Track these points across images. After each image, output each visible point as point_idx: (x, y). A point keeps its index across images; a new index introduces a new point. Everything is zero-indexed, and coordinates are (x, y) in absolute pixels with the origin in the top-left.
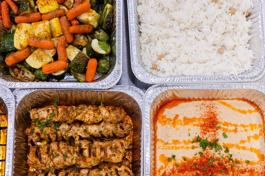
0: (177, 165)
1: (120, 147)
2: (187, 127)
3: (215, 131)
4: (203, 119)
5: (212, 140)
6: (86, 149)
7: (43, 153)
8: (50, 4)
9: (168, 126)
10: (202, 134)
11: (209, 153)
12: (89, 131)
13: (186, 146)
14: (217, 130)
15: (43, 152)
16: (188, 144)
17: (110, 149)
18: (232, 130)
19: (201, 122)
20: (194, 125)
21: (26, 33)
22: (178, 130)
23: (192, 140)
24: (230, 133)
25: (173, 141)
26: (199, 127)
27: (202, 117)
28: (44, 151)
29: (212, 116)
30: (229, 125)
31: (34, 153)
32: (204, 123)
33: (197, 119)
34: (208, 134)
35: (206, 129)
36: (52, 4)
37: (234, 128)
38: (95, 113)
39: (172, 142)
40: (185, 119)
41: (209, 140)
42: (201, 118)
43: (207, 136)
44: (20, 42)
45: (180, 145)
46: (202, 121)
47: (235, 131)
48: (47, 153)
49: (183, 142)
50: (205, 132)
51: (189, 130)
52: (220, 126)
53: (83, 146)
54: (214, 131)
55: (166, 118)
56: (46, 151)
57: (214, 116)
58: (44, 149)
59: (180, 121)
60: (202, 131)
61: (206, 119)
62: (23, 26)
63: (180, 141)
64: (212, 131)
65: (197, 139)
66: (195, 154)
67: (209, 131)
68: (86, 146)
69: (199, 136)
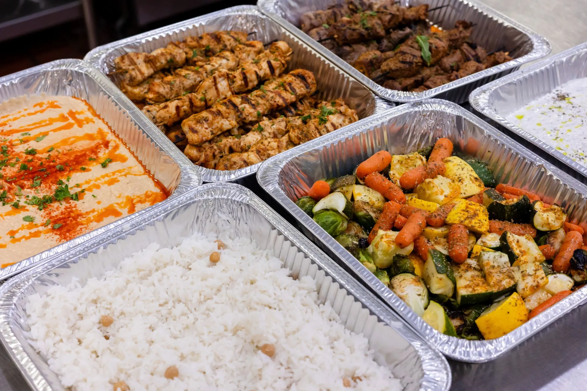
1: (194, 126)
2: (105, 205)
3: (51, 218)
4: (82, 224)
5: (50, 205)
7: (295, 80)
9: (138, 193)
10: (73, 204)
11: (47, 189)
13: (93, 183)
14: (47, 220)
16: (89, 187)
17: (206, 118)
18: (20, 231)
19: (83, 219)
20: (93, 211)
21: (459, 177)
22: (118, 195)
23: (86, 192)
24: (21, 227)
25: (118, 181)
26: (83, 211)
27: (85, 226)
28: (296, 83)
29: (67, 234)
30: (28, 235)
31: (306, 76)
32: (78, 220)
33: (93, 220)
34: (62, 210)
35: (69, 214)
37: (17, 236)
39: (119, 178)
40: (117, 214)
41: (56, 204)
42: (87, 224)
43: (63, 207)
44: (454, 163)
45: (103, 180)
46: (84, 221)
47: (12, 233)
48: (290, 84)
49: (101, 185)
50: (68, 210)
51: (99, 203)
52: (45, 227)
53: (247, 106)
54: (53, 217)
55: (149, 201)
56: (293, 85)
58: (297, 86)
59: (122, 208)
60: (74, 209)
61: (78, 225)
62: (474, 185)
63: (106, 185)
64: (56, 216)
65: (77, 197)
66: (70, 180)
67: (62, 213)
68: (245, 107)
69: (76, 202)
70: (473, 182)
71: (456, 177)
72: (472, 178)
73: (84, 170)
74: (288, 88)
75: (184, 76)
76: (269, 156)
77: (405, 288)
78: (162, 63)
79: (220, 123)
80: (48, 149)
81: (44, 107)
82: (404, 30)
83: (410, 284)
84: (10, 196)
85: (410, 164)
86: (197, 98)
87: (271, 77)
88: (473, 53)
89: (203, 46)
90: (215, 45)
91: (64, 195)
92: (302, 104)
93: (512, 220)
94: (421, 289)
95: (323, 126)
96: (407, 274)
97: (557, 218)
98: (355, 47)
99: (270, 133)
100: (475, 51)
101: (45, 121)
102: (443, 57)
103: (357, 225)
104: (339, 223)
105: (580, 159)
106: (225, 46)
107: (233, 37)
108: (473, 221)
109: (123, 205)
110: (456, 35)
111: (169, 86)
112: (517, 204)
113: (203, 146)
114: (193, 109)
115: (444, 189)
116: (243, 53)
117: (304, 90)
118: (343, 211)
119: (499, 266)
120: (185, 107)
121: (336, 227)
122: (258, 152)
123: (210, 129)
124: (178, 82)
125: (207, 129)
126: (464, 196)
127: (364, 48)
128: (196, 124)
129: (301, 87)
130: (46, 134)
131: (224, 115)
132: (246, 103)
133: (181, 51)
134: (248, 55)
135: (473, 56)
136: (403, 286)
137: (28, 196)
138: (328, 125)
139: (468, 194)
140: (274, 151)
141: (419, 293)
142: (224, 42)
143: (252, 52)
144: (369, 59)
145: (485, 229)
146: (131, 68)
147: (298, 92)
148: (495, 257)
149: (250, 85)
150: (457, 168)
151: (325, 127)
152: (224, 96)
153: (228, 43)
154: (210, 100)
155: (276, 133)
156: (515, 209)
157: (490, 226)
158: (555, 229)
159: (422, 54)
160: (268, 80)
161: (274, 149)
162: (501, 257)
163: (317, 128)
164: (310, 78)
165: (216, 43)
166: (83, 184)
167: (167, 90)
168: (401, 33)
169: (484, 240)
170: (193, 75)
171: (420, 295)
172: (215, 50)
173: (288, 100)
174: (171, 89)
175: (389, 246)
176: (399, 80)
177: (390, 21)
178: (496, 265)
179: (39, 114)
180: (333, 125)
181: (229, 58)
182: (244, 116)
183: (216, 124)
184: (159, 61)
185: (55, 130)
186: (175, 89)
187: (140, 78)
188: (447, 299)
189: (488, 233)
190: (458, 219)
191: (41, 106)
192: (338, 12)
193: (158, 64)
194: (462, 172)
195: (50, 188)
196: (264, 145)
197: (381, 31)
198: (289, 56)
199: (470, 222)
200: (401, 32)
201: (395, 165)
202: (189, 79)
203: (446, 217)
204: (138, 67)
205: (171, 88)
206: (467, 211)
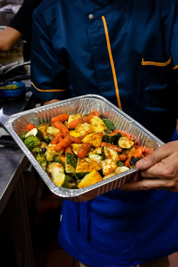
70: (102, 127)
71: (95, 124)
77: (54, 169)
83: (57, 167)
85: (76, 118)
93: (112, 143)
94: (61, 170)
96: (56, 163)
103: (44, 143)
104: (35, 142)
108: (94, 141)
112: (115, 136)
115: (86, 128)
118: (36, 136)
136: (53, 168)
141: (60, 171)
145: (98, 146)
148: (95, 157)
150: (95, 120)
156: (113, 138)
157: (101, 144)
162: (97, 157)
171: (60, 172)
175: (51, 151)
178: (95, 160)
188: (74, 175)
189: (99, 148)
190: (87, 140)
199: (92, 142)
201: (70, 119)
203: (82, 140)
206: (92, 137)
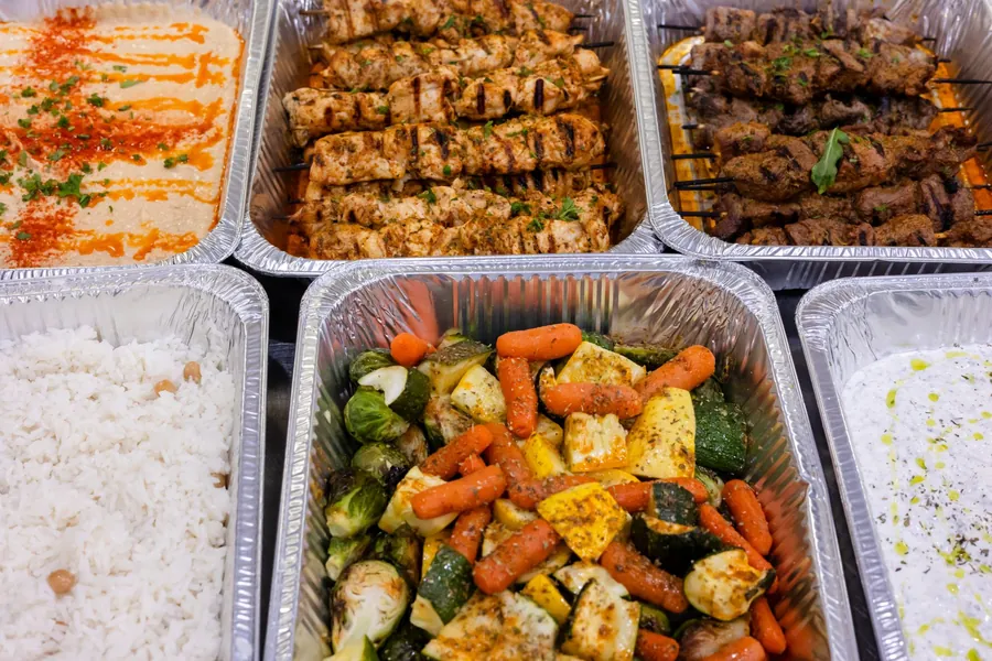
0: (166, 148)
1: (324, 153)
2: (113, 230)
3: (28, 219)
4: (57, 248)
5: (44, 199)
6: (426, 143)
7: (554, 133)
8: (571, 504)
9: (173, 232)
10: (72, 211)
11: (62, 170)
12: (420, 202)
13: (128, 186)
14: (21, 222)
15: (554, 136)
16: (119, 191)
17: (354, 145)
19: (66, 240)
20: (90, 233)
21: (655, 435)
22: (145, 223)
23: (106, 198)
25: (165, 199)
26: (76, 228)
27: (59, 252)
28: (552, 140)
29: (26, 255)
31: (578, 131)
32: (59, 239)
33: (77, 248)
34: (52, 213)
35: (54, 224)
36: (562, 507)
38: (402, 233)
39: (169, 195)
40: (118, 251)
41: (52, 200)
42: (65, 250)
43: (58, 208)
44: (670, 403)
45: (146, 188)
46: (64, 244)
48: (540, 136)
49: (136, 195)
50: (60, 216)
51: (109, 223)
52: (9, 230)
53: (434, 149)
54: (32, 219)
56: (543, 141)
57: (21, 253)
58: (552, 144)
59: (131, 244)
60: (67, 219)
61: (50, 247)
62: (672, 462)
63: (144, 198)
64: (38, 219)
65: (87, 201)
66: (103, 169)
67: (48, 218)
68: (428, 151)
69: (80, 208)
70: (672, 456)
71: (652, 432)
72: (678, 447)
73: (137, 159)
74: (531, 143)
75: (396, 59)
76: (406, 253)
77: (365, 589)
78: (389, 21)
79: (372, 163)
80: (122, 106)
81: (186, 31)
82: (850, 106)
83: (380, 586)
84: (10, 161)
85: (597, 370)
86: (371, 105)
87: (532, 111)
88: (944, 200)
89: (475, 14)
90: (494, 18)
91: (72, 190)
92: (556, 178)
94: (394, 605)
95: (532, 234)
96: (388, 566)
97: (731, 599)
98: (736, 104)
99: (442, 212)
100: (950, 198)
101: (162, 56)
102: (870, 186)
104: (383, 423)
105: (929, 503)
106: (513, 25)
107: (534, 13)
108: (576, 530)
109: (136, 241)
110: (919, 153)
111: (358, 67)
112: (673, 537)
113: (333, 190)
114: (358, 122)
115: (597, 445)
116: (527, 49)
117: (559, 156)
118: (390, 405)
119: (527, 635)
120: (344, 115)
121: (376, 426)
122: (388, 239)
123: (348, 167)
124: (377, 65)
125: (343, 165)
126: (641, 473)
127: (752, 113)
128: (329, 151)
129: (558, 148)
130: (144, 78)
131: (385, 151)
132: (435, 144)
133: (434, 10)
134: (533, 56)
135: (938, 205)
136: (364, 584)
137: (31, 172)
138: (542, 237)
139: (646, 473)
140: (420, 246)
141: (384, 610)
142: (515, 17)
143: (541, 53)
144: (733, 139)
145: (588, 555)
146: (337, 12)
147: (547, 156)
148: (530, 616)
149: (489, 112)
150: (666, 415)
151: (535, 237)
152: (426, 117)
153: (519, 21)
154: (398, 115)
155: (455, 215)
157: (605, 553)
158: (719, 617)
159: (814, 169)
160: (525, 113)
161: (422, 243)
162: (540, 620)
163: (520, 234)
164: (581, 138)
165: (498, 14)
166: (114, 183)
167: (353, 72)
168: (841, 108)
169: (571, 574)
170: (412, 61)
171: (383, 613)
172: (491, 26)
173: (516, 163)
174: (360, 73)
176: (747, 201)
177: (833, 78)
178: (524, 630)
179: (168, 41)
180: (551, 239)
181: (492, 51)
182: (419, 165)
183: (364, 163)
184: (386, 16)
185: (160, 78)
186: (367, 75)
187: (344, 34)
189: (590, 564)
190: (553, 512)
191: (180, 30)
192: (782, 25)
193: (383, 21)
194: (669, 427)
195: (66, 171)
196: (404, 231)
197: (798, 92)
198: (597, 81)
199: (568, 529)
200: (841, 106)
201: (575, 360)
202: (401, 65)
203: (543, 499)
204: (350, 15)
205: (360, 70)
206: (579, 506)
